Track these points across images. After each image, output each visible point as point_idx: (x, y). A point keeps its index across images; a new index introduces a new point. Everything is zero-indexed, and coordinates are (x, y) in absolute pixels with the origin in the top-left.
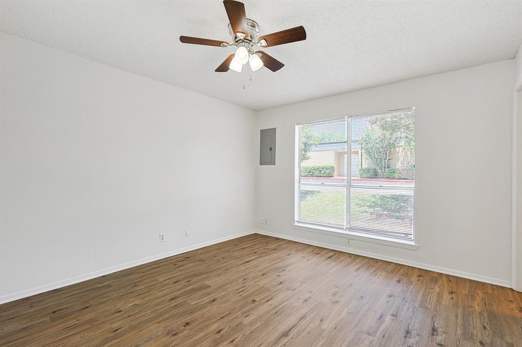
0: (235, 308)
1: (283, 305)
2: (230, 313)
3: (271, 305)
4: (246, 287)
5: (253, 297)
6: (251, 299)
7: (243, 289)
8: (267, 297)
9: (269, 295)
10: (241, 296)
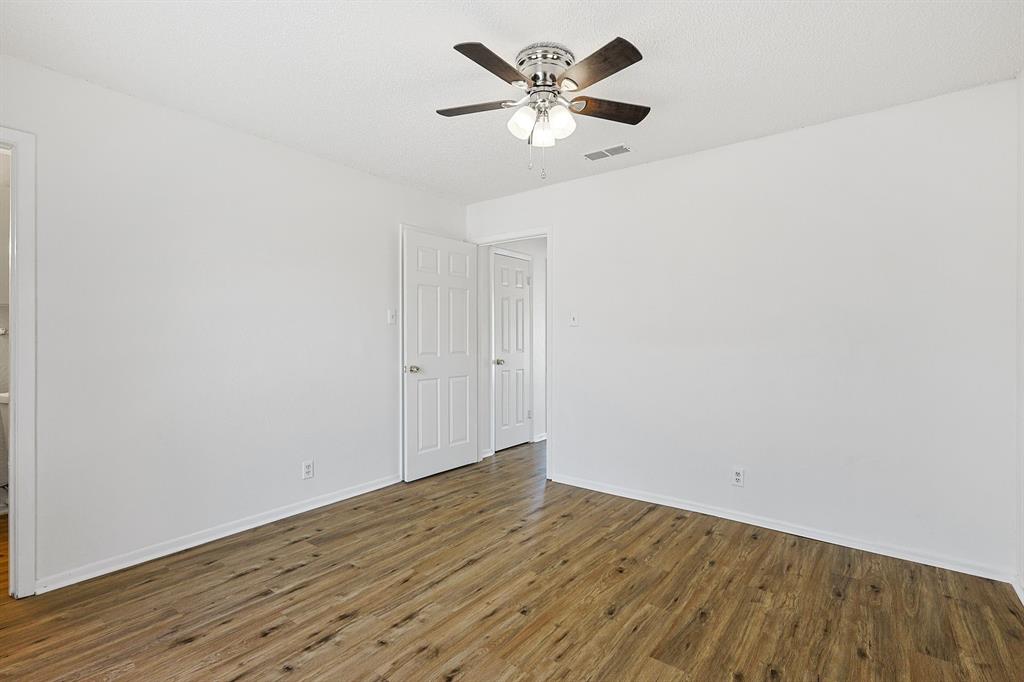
0: (558, 595)
1: (464, 605)
2: (563, 586)
3: (488, 603)
4: (553, 657)
5: (527, 621)
6: (533, 615)
7: (559, 650)
8: (494, 624)
9: (489, 629)
10: (558, 626)
